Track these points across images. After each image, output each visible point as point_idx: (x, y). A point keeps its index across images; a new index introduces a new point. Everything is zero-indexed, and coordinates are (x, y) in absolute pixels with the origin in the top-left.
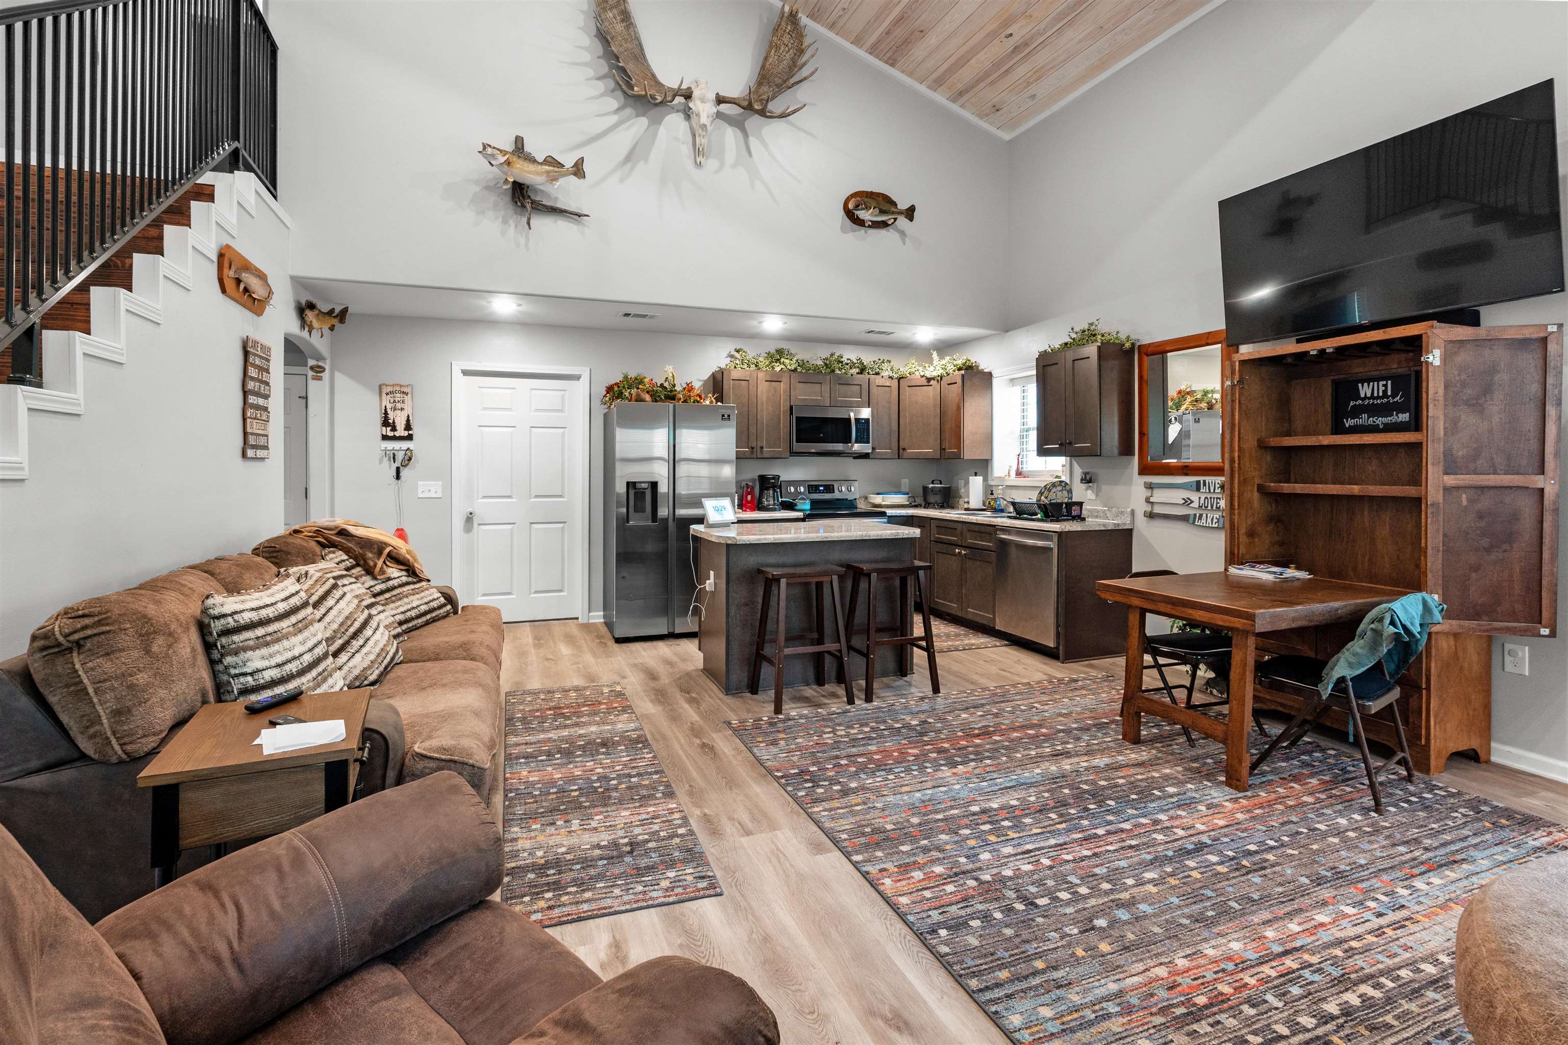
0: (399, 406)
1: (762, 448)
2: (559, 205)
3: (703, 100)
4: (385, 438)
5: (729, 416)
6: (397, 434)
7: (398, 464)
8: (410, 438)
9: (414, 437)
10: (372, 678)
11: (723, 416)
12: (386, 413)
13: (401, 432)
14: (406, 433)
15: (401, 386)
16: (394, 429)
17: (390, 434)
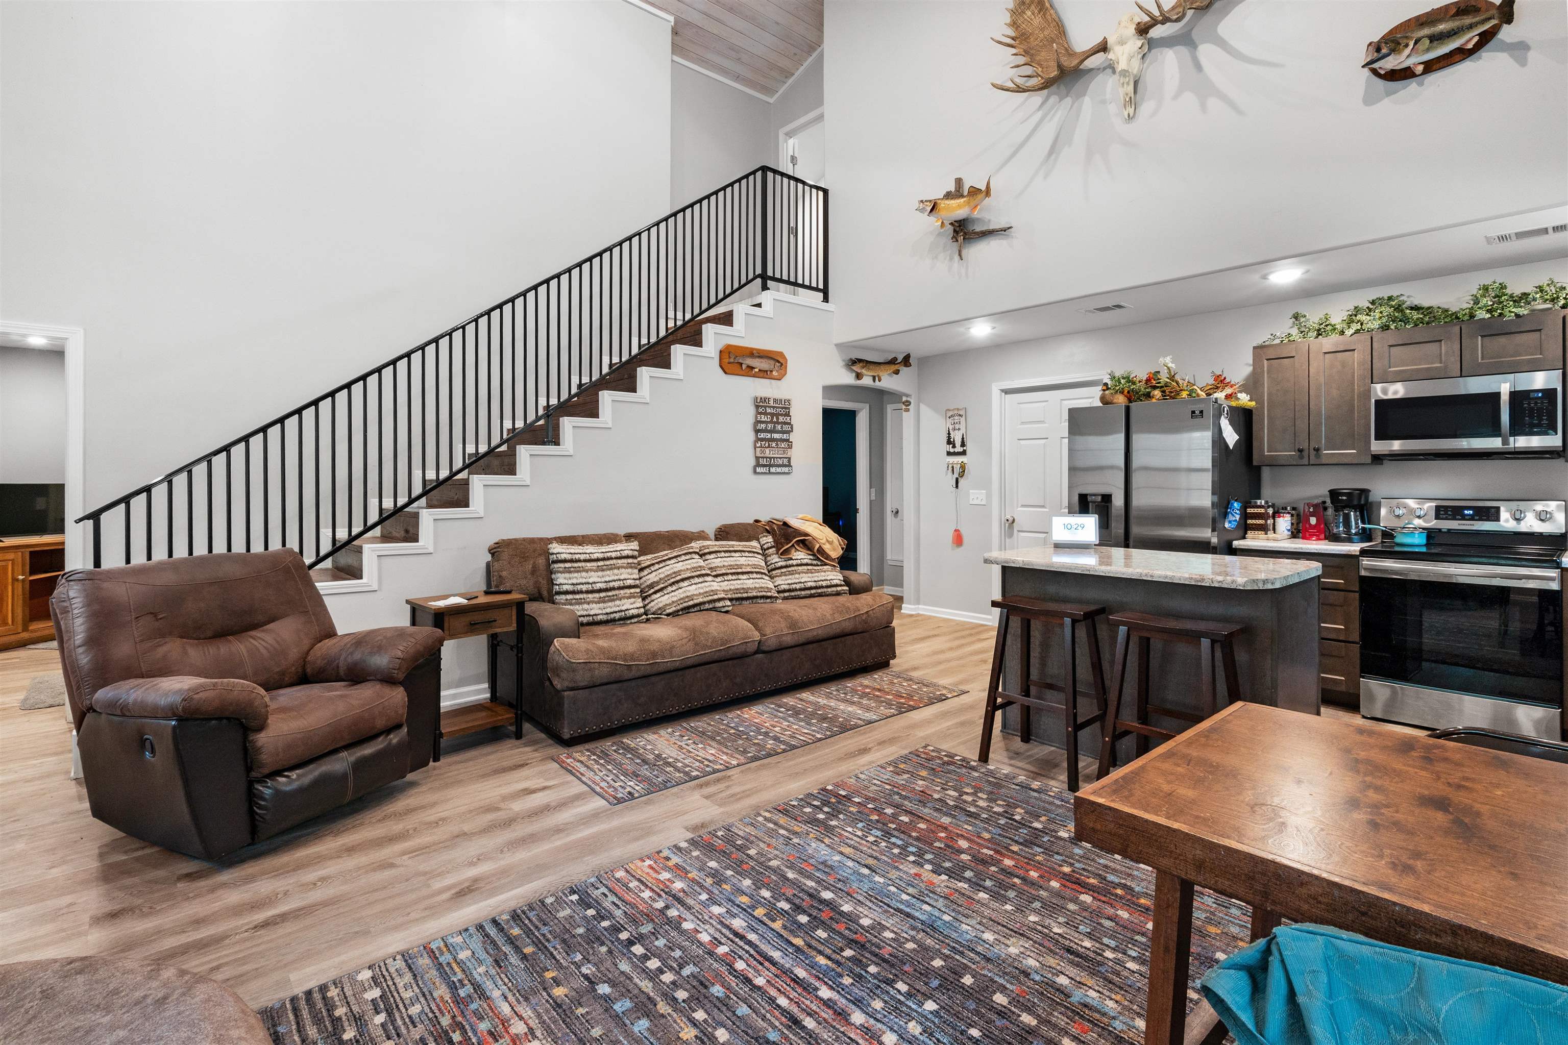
0: (957, 426)
1: (1317, 450)
2: (992, 227)
3: (1122, 43)
4: (949, 454)
5: (1201, 412)
6: (956, 450)
7: (956, 475)
8: (964, 453)
9: (968, 452)
10: (668, 611)
11: (1193, 412)
12: (949, 434)
13: (959, 449)
14: (961, 450)
15: (958, 409)
16: (954, 447)
17: (952, 450)
